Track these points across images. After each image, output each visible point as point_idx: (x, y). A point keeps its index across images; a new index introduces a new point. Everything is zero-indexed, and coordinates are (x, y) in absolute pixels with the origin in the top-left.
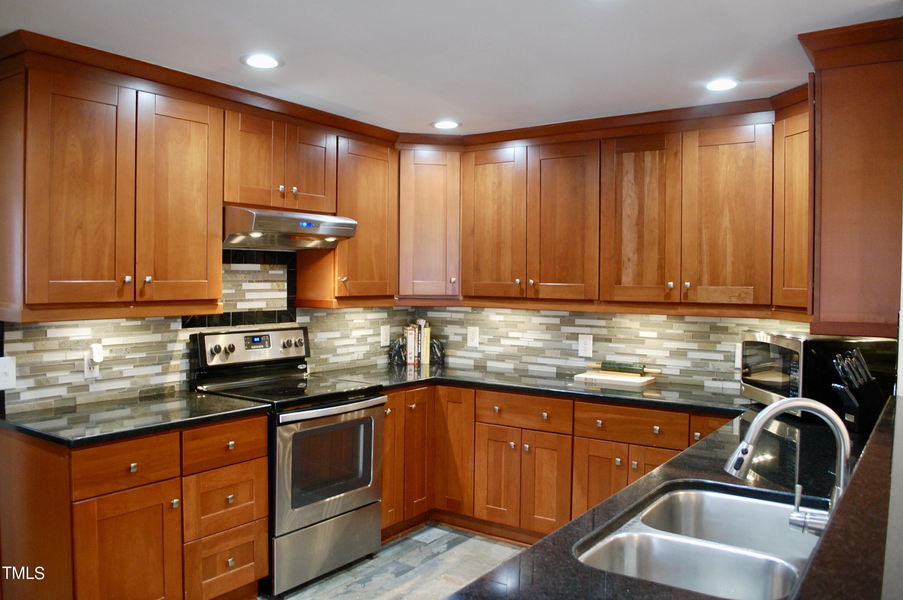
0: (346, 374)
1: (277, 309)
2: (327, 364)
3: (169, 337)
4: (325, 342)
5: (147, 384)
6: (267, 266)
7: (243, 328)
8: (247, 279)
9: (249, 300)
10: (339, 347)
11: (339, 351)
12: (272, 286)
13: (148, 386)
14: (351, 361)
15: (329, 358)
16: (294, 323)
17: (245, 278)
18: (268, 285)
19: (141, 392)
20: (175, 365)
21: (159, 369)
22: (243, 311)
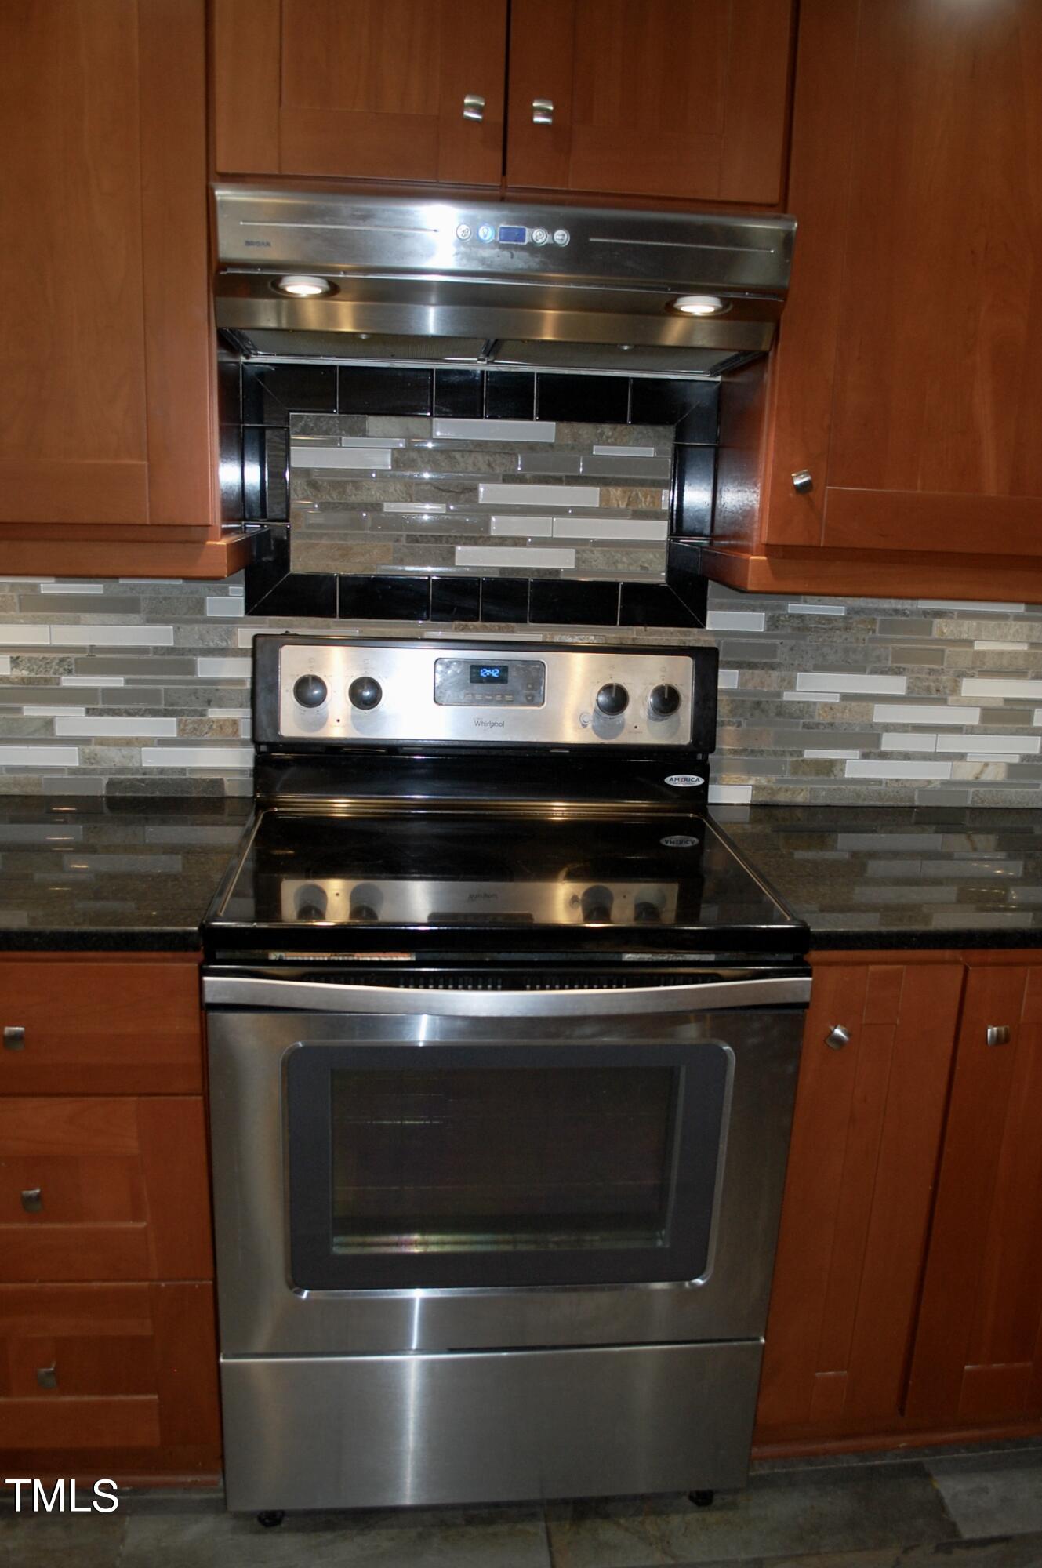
0: (917, 823)
1: (622, 580)
2: (835, 782)
3: (201, 638)
4: (830, 707)
5: (134, 764)
6: (585, 430)
7: (476, 630)
8: (499, 470)
9: (502, 541)
10: (888, 728)
11: (889, 743)
12: (604, 498)
13: (136, 771)
14: (944, 783)
15: (843, 762)
16: (695, 630)
17: (489, 465)
18: (589, 496)
19: (111, 784)
20: (226, 720)
21: (168, 726)
22: (483, 576)
